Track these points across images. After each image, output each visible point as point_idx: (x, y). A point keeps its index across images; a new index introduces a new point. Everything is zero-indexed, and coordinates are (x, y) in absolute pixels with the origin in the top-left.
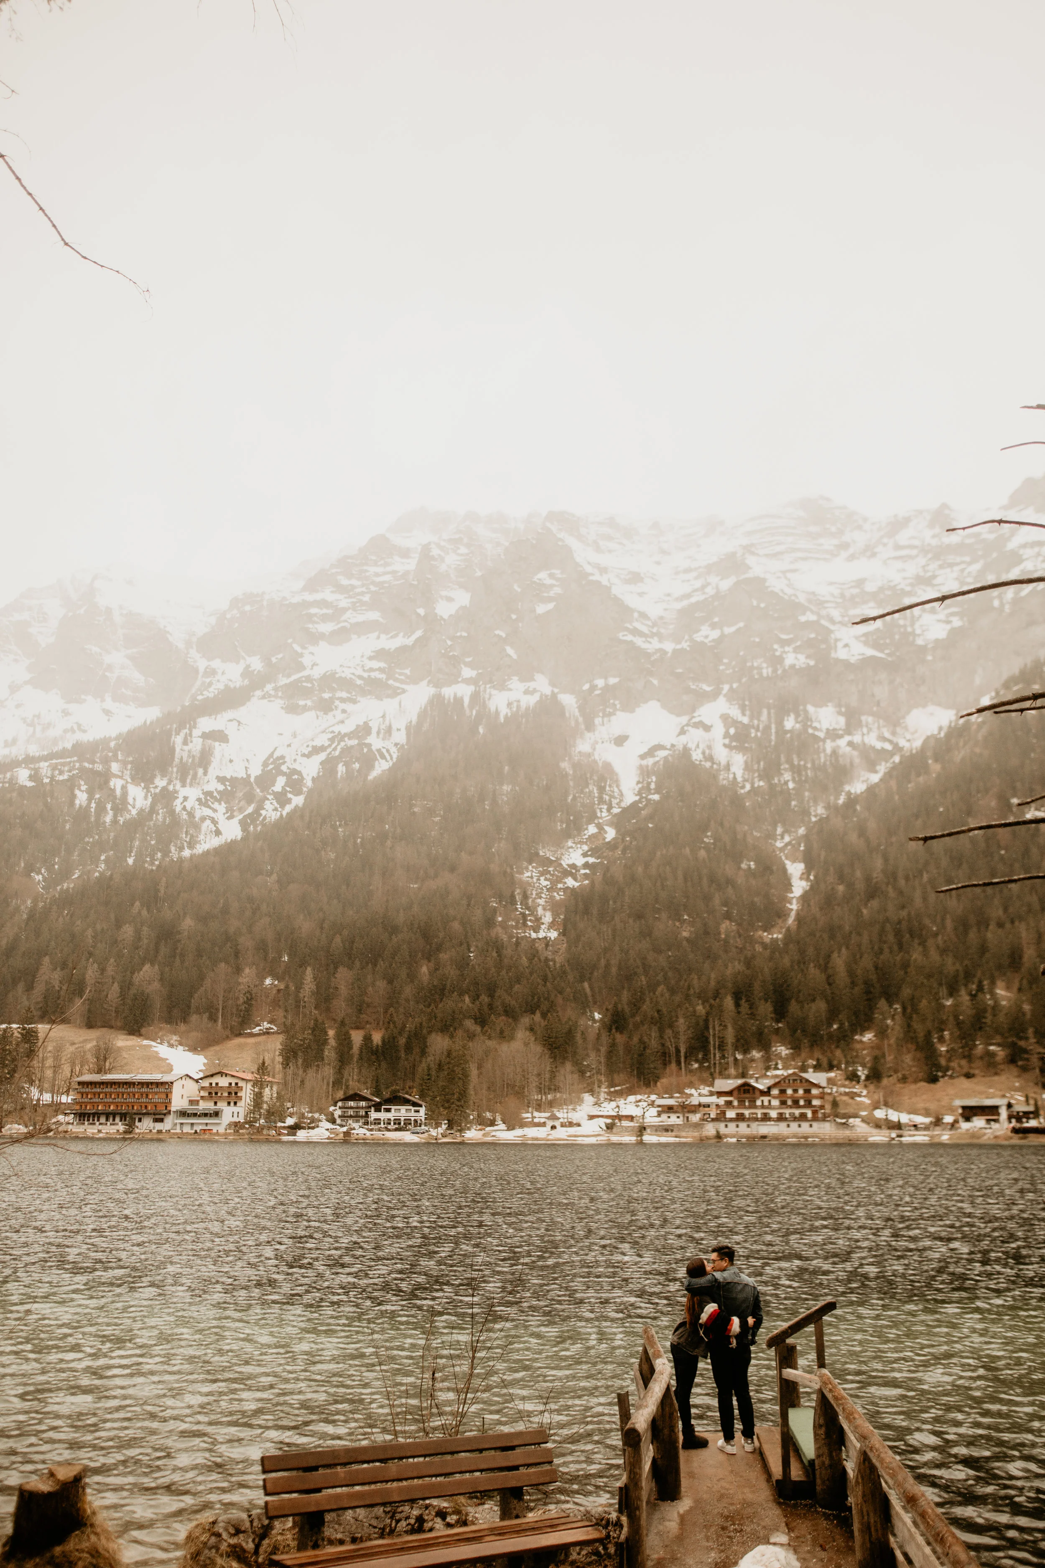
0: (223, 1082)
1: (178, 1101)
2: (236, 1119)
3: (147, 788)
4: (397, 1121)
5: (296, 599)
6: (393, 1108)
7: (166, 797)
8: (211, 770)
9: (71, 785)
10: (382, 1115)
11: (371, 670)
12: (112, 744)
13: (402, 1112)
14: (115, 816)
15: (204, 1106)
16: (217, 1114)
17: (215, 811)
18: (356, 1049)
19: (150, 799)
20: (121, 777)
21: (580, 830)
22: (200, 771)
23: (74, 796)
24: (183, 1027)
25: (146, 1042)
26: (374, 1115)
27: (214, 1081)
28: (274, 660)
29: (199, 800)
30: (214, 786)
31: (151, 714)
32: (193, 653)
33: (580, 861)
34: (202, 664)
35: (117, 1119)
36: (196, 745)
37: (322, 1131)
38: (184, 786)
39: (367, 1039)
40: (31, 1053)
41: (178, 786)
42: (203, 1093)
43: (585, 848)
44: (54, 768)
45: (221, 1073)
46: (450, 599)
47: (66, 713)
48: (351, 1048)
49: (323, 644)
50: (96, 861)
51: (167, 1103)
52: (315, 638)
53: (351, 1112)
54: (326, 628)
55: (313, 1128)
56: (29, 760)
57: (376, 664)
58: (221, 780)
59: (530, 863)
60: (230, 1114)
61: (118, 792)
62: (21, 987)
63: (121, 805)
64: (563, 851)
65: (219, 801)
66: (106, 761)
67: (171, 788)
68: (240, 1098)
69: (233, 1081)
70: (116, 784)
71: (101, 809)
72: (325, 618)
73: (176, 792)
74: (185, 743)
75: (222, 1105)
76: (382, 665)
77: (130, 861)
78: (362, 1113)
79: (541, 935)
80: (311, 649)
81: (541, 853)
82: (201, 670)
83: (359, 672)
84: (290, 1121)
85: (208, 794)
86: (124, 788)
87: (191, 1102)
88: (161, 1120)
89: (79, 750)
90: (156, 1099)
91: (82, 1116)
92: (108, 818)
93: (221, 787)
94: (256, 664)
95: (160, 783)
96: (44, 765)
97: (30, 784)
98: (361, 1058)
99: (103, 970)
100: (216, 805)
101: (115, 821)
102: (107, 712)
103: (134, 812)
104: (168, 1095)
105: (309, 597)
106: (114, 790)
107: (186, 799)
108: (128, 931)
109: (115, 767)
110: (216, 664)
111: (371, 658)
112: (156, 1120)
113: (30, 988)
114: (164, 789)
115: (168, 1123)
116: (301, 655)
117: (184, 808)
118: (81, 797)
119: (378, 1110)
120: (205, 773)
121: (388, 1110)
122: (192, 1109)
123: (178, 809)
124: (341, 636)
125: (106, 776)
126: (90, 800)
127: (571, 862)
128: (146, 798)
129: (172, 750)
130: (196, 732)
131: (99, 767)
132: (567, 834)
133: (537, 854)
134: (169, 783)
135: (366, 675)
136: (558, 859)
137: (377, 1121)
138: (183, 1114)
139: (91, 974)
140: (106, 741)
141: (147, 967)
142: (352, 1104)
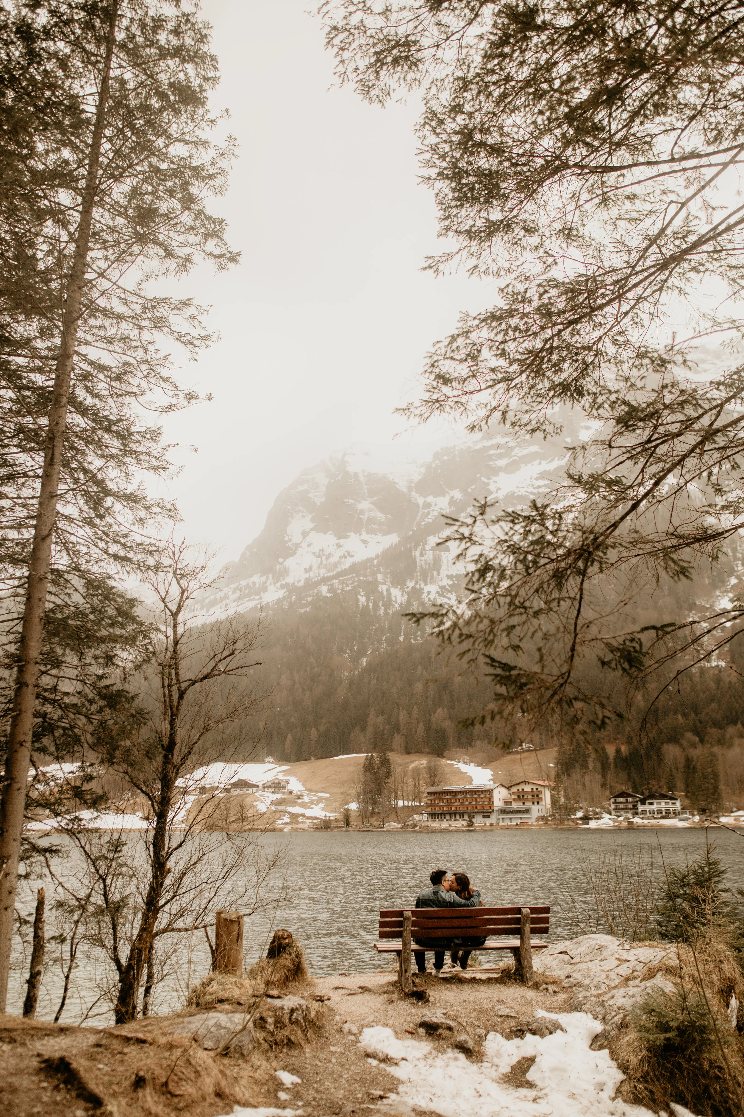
0: (527, 788)
1: (498, 803)
2: (541, 814)
3: (402, 589)
4: (660, 811)
5: (479, 446)
6: (655, 801)
7: (416, 593)
8: (442, 571)
9: (354, 592)
10: (647, 807)
11: (539, 487)
12: (375, 562)
13: (663, 805)
14: (386, 610)
15: (516, 805)
16: (527, 811)
17: (449, 599)
18: (611, 760)
19: (406, 597)
20: (385, 584)
21: (723, 582)
22: (435, 573)
23: (358, 600)
24: (471, 750)
25: (448, 762)
26: (641, 808)
27: (520, 787)
28: (469, 490)
29: (438, 592)
30: (446, 582)
31: (393, 539)
32: (414, 494)
33: (729, 606)
34: (421, 501)
35: (458, 817)
36: (429, 555)
37: (606, 821)
38: (426, 584)
39: (618, 751)
40: (388, 774)
41: (422, 586)
42: (513, 797)
43: (731, 595)
44: (342, 583)
45: (525, 782)
46: (588, 428)
47: (339, 546)
48: (608, 759)
49: (502, 474)
50: (380, 641)
51: (491, 804)
52: (496, 471)
53: (622, 806)
54: (502, 462)
55: (598, 819)
56: (325, 580)
57: (541, 482)
58: (450, 577)
59: (690, 610)
60: (536, 811)
61: (385, 594)
62: (357, 729)
63: (388, 602)
64: (713, 599)
65: (451, 592)
66: (374, 574)
67: (418, 587)
68: (541, 799)
69: (535, 787)
70: (382, 588)
71: (376, 606)
72: (500, 456)
73: (422, 589)
74: (422, 555)
75: (528, 804)
76: (546, 482)
77: (401, 639)
78: (630, 806)
79: (714, 664)
80: (494, 478)
81: (698, 603)
82: (421, 504)
83: (531, 489)
84: (580, 814)
85: (443, 588)
86: (388, 590)
87: (506, 803)
88: (488, 817)
89: (353, 568)
90: (484, 801)
91: (433, 815)
92: (382, 612)
93: (450, 582)
94: (457, 495)
95: (411, 584)
96: (335, 581)
97: (329, 595)
98: (616, 766)
99: (410, 715)
100: (449, 595)
101: (386, 613)
102: (365, 542)
103: (397, 606)
104: (490, 799)
105: (488, 443)
106: (382, 593)
107: (429, 593)
108: (419, 687)
109: (380, 577)
110: (430, 499)
111: (537, 479)
112: (485, 817)
113: (363, 729)
114: (413, 588)
115: (493, 819)
116: (488, 484)
117: (429, 599)
118: (362, 599)
119: (643, 803)
120: (439, 574)
121: (651, 804)
122: (508, 808)
123: (426, 600)
124: (513, 467)
125: (375, 584)
126: (368, 600)
127: (722, 607)
128: (403, 596)
129: (414, 561)
130: (427, 547)
131: (370, 579)
132: (715, 586)
133: (695, 604)
134: (416, 584)
135: (536, 491)
136: (712, 606)
137: (644, 812)
138: (503, 812)
139: (403, 717)
140: (370, 560)
141: (439, 710)
142: (621, 800)
